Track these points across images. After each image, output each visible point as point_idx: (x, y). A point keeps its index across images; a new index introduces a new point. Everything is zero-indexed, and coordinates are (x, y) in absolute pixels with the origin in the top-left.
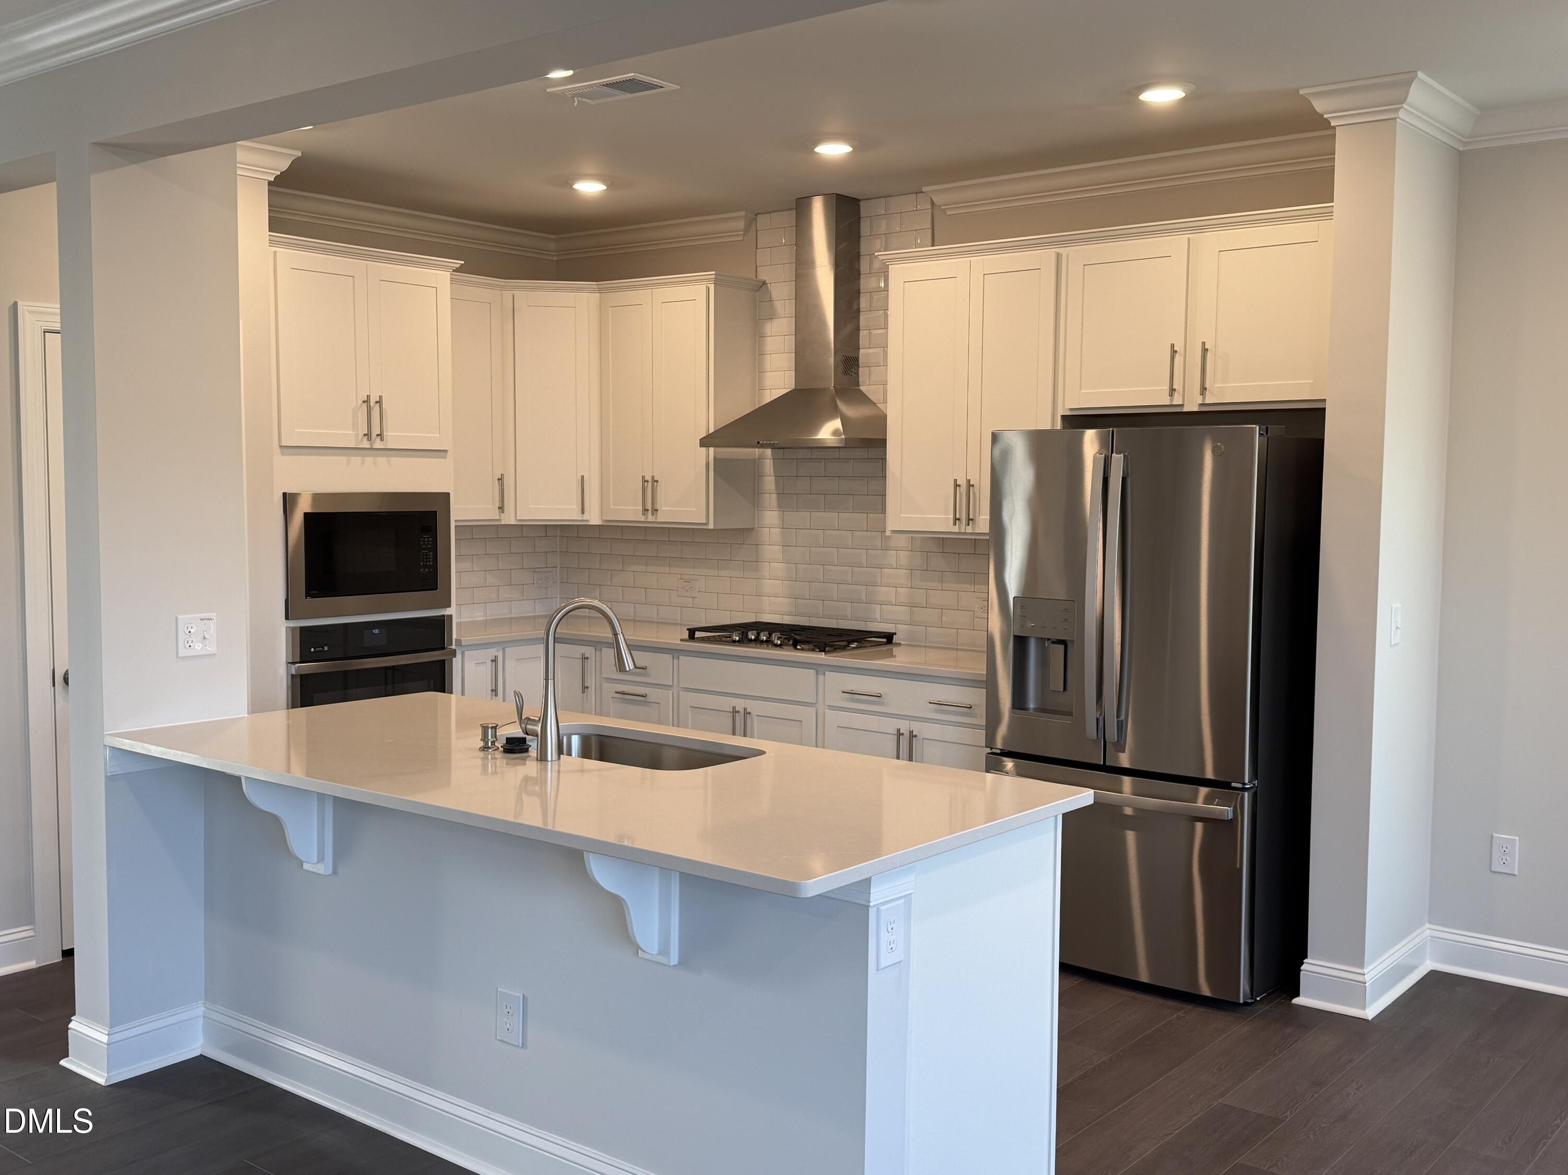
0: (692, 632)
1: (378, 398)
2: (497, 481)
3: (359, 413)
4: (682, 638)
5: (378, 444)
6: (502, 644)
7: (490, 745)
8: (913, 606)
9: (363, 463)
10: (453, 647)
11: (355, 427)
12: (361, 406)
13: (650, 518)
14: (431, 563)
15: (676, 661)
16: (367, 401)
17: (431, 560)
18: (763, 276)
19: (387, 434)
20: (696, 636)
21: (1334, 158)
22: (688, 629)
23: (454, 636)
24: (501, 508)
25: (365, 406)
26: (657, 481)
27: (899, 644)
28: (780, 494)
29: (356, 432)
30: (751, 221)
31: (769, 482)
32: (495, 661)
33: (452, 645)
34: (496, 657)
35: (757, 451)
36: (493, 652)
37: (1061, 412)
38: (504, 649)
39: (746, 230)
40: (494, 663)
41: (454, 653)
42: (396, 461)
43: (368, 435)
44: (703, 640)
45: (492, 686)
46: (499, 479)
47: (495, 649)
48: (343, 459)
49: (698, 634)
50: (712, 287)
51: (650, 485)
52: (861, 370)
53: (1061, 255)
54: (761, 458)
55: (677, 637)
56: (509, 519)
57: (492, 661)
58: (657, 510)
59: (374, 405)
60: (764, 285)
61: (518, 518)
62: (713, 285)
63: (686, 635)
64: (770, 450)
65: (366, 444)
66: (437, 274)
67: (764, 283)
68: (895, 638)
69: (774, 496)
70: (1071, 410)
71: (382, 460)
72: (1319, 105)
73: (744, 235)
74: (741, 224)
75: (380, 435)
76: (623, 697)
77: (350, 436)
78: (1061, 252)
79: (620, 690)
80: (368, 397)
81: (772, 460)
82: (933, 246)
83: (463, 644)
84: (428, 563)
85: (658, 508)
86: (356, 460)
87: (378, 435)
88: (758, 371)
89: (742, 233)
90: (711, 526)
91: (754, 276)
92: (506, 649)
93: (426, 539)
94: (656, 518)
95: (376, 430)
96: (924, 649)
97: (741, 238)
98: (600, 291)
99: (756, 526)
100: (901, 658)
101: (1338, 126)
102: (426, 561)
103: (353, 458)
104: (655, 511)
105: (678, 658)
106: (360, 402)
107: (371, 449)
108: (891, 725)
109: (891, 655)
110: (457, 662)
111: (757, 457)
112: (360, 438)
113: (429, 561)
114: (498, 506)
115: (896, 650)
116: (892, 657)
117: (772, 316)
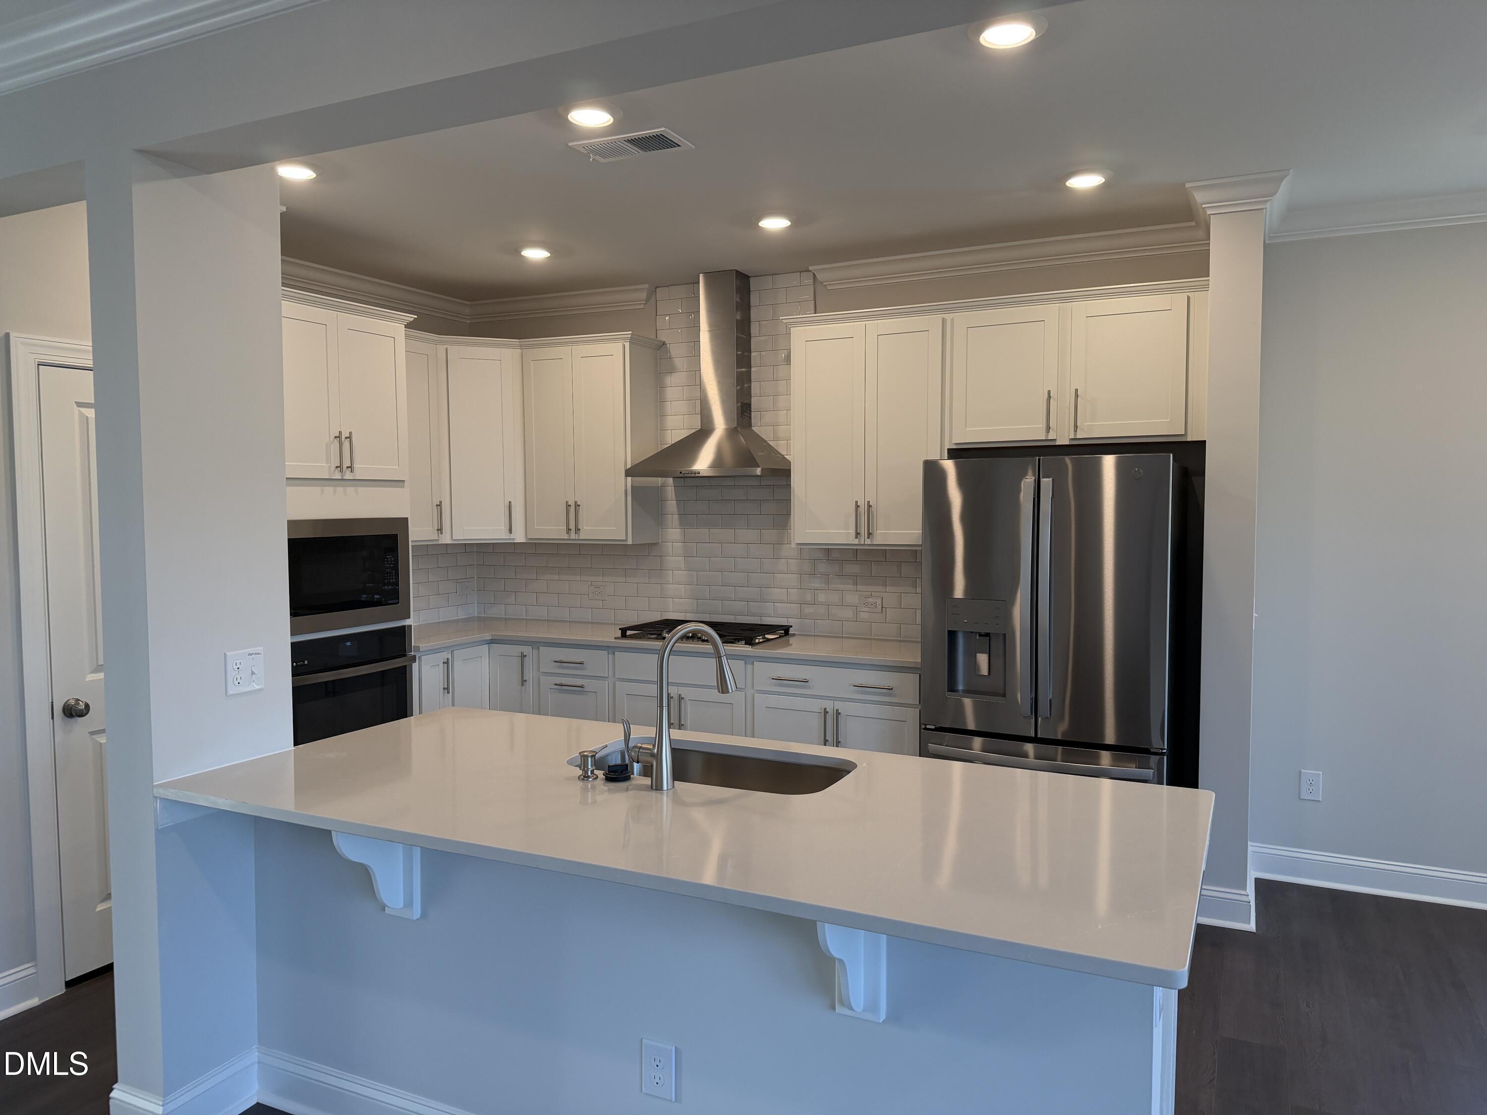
0: (624, 631)
1: (349, 434)
2: (436, 506)
3: (332, 447)
4: (616, 636)
5: (348, 475)
6: (452, 649)
7: (589, 774)
8: (802, 603)
9: (335, 492)
10: (413, 653)
11: (328, 460)
12: (333, 441)
13: (573, 536)
14: (394, 580)
15: (611, 656)
16: (339, 437)
17: (394, 577)
18: (663, 337)
19: (356, 466)
20: (627, 634)
21: (1209, 243)
22: (620, 629)
23: (413, 644)
24: (440, 530)
25: (336, 441)
26: (579, 506)
27: (794, 635)
28: (682, 515)
29: (329, 465)
30: (653, 292)
31: (672, 505)
32: (446, 663)
33: (411, 652)
34: (448, 659)
35: (660, 480)
36: (446, 655)
37: (947, 446)
38: (452, 652)
39: (648, 300)
40: (446, 665)
41: (414, 659)
42: (363, 490)
43: (340, 467)
44: (632, 637)
45: (444, 685)
46: (437, 505)
47: (446, 652)
48: (318, 489)
49: (629, 633)
50: (627, 345)
51: (573, 509)
52: (753, 414)
53: (946, 319)
54: (664, 486)
55: (610, 635)
56: (446, 539)
57: (444, 663)
58: (580, 530)
59: (345, 441)
60: (664, 345)
61: (453, 538)
62: (629, 343)
63: (619, 634)
64: (672, 479)
65: (337, 476)
66: (395, 326)
67: (664, 343)
68: (791, 631)
69: (676, 517)
70: (956, 444)
71: (350, 490)
72: (1199, 197)
73: (645, 304)
74: (644, 295)
75: (350, 467)
76: (560, 688)
77: (324, 468)
78: (945, 317)
79: (558, 682)
80: (340, 433)
81: (673, 487)
82: (816, 313)
83: (421, 650)
84: (391, 580)
85: (580, 528)
86: (329, 490)
87: (348, 467)
88: (660, 414)
89: (644, 302)
90: (630, 542)
91: (653, 337)
92: (455, 651)
93: (389, 560)
94: (579, 537)
95: (346, 463)
96: (814, 637)
97: (642, 306)
98: (521, 347)
99: (660, 542)
100: (795, 647)
101: (1212, 214)
102: (390, 579)
103: (326, 488)
104: (577, 530)
105: (614, 654)
106: (332, 438)
107: (342, 480)
108: (817, 705)
109: (788, 644)
110: (415, 666)
111: (660, 485)
112: (333, 470)
113: (392, 579)
114: (437, 528)
115: (792, 640)
116: (790, 646)
117: (672, 370)
